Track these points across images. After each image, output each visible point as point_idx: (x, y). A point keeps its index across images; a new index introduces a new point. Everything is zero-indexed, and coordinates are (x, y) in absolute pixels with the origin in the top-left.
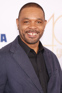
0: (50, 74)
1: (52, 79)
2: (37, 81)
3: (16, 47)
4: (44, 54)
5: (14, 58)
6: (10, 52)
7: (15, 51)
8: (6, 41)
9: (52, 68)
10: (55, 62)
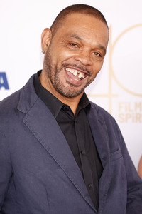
0: (105, 158)
1: (108, 169)
2: (76, 174)
3: (29, 101)
4: (90, 115)
5: (27, 124)
6: (16, 111)
7: (28, 108)
8: (7, 87)
9: (108, 145)
10: (114, 134)
